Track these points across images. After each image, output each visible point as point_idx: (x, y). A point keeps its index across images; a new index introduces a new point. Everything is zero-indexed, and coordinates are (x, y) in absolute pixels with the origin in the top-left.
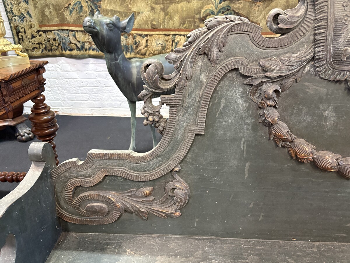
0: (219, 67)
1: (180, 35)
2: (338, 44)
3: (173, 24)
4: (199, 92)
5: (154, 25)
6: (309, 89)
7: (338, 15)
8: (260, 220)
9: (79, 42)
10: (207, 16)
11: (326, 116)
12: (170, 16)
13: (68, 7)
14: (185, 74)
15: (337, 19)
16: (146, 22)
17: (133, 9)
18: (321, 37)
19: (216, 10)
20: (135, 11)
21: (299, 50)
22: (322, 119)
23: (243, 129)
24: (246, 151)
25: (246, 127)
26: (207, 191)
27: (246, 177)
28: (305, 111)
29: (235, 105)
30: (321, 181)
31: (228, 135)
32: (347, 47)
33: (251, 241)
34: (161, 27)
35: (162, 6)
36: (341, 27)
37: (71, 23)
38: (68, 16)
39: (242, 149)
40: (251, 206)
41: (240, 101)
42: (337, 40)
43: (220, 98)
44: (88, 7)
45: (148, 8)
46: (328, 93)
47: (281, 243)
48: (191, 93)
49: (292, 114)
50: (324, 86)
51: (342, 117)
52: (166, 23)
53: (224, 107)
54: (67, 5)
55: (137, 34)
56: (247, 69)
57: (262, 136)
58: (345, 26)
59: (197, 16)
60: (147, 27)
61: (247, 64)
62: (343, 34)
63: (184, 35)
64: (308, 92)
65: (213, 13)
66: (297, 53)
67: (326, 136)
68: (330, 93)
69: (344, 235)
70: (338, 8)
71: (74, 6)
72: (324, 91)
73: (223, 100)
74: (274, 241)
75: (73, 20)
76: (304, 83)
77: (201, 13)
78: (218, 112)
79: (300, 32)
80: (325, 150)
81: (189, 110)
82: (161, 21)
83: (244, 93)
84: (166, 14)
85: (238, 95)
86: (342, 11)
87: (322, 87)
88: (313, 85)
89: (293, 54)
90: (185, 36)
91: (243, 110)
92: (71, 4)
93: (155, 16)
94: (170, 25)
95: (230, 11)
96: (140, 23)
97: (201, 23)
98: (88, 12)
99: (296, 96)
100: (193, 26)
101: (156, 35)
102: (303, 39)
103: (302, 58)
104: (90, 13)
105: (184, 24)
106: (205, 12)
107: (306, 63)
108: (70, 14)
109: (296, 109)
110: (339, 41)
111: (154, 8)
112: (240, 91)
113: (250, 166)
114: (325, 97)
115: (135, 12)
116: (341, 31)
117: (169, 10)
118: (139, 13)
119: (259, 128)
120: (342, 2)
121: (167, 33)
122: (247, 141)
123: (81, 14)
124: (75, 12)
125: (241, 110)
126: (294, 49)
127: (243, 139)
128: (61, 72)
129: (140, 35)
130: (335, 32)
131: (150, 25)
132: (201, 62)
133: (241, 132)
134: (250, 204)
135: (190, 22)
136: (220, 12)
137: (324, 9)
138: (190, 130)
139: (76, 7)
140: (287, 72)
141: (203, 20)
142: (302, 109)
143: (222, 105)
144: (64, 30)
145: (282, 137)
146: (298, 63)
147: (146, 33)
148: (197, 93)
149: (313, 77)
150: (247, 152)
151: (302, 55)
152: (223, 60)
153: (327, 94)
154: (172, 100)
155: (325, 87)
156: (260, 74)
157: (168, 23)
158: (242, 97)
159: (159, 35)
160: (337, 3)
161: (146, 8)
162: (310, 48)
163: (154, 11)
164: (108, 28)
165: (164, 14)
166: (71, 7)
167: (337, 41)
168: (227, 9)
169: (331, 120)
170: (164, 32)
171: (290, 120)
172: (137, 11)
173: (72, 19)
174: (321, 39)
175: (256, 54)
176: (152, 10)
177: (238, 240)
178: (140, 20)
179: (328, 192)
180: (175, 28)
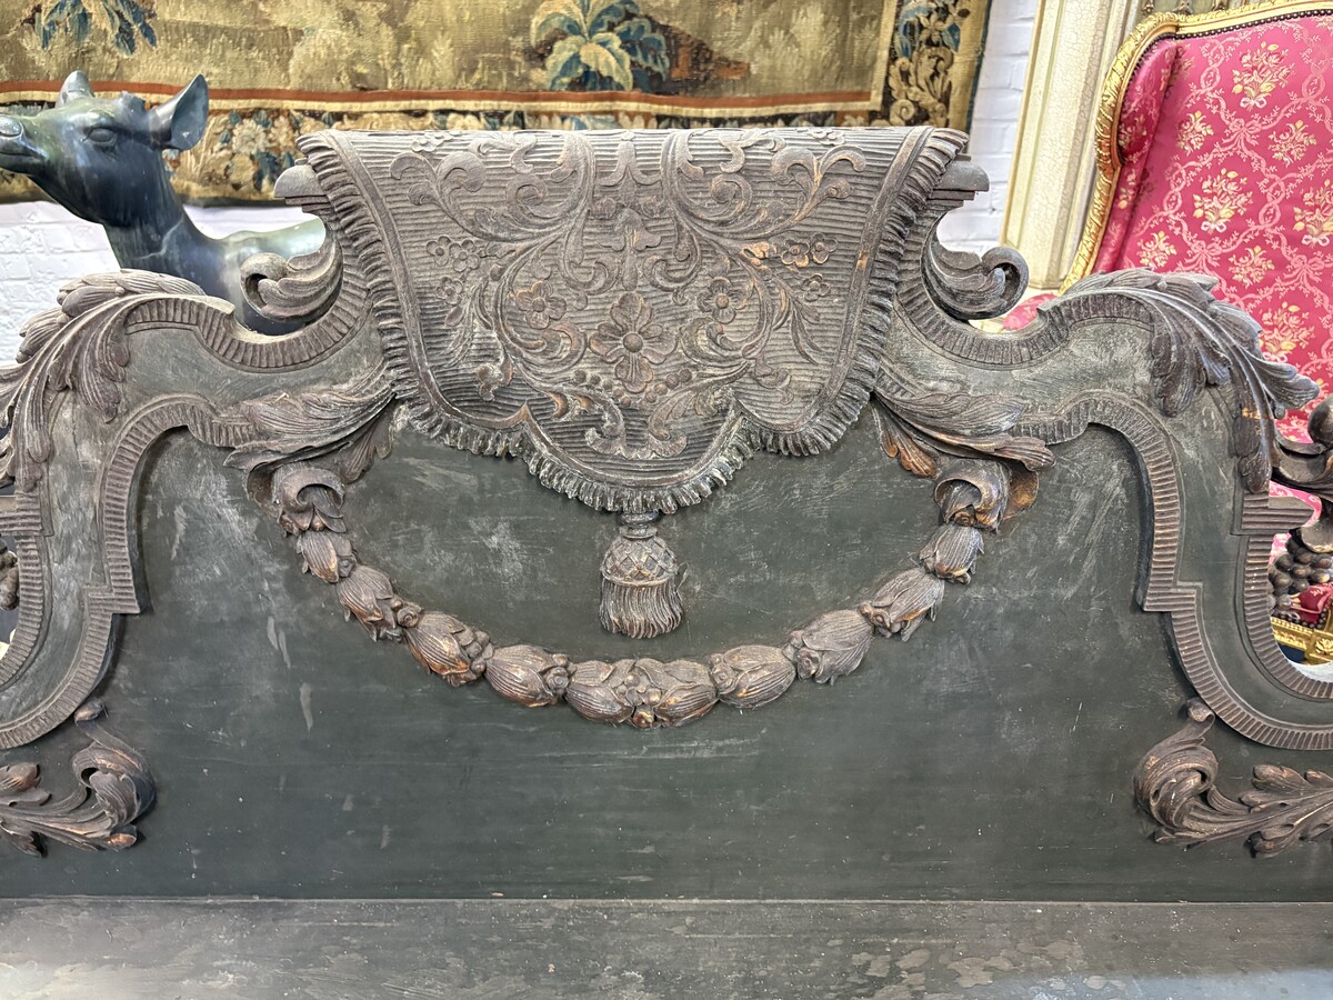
0: (129, 423)
1: (464, 113)
2: (448, 359)
3: (433, 74)
4: (89, 495)
5: (360, 77)
6: (424, 475)
7: (421, 280)
8: (384, 844)
10: (555, 40)
11: (494, 549)
12: (418, 40)
13: (31, 21)
14: (24, 447)
15: (423, 290)
16: (331, 67)
17: (274, 17)
18: (391, 341)
19: (585, 16)
20: (283, 24)
21: (351, 374)
22: (486, 558)
23: (261, 591)
24: (289, 653)
25: (270, 586)
26: (205, 771)
27: (310, 724)
28: (430, 537)
29: (221, 526)
30: (532, 729)
31: (224, 607)
32: (487, 365)
33: (370, 905)
34: (390, 86)
35: (383, 7)
36: (439, 313)
37: (51, 78)
38: (38, 52)
39: (276, 647)
40: (348, 807)
41: (231, 514)
42: (440, 349)
43: (170, 506)
44: (110, 14)
45: (328, 16)
46: (482, 485)
47: (459, 906)
48: (64, 498)
49: (395, 545)
50: (467, 466)
51: (543, 551)
52: (405, 71)
53: (186, 530)
54: (27, 13)
55: (303, 111)
56: (211, 429)
57: (323, 611)
58: (452, 310)
59: (518, 42)
60: (334, 86)
61: (209, 412)
62: (455, 330)
63: (476, 114)
64: (423, 484)
65: (574, 29)
66: (346, 381)
67: (511, 605)
68: (488, 487)
69: (643, 879)
70: (417, 259)
71: (55, 16)
72: (468, 480)
73: (179, 511)
74: (441, 903)
75: (58, 65)
76: (406, 460)
77: (529, 28)
78: (175, 547)
79: (338, 325)
80: (519, 643)
81: (74, 546)
82: (386, 63)
83: (234, 490)
84: (402, 36)
85: (219, 496)
86: (432, 269)
87: (462, 470)
88: (432, 464)
89: (335, 383)
90: (482, 115)
91: (246, 538)
92: (43, 8)
93: (361, 44)
94: (423, 75)
95: (636, 20)
96: (308, 71)
97: (533, 67)
98: (112, 35)
99: (391, 495)
100: (505, 80)
101: (375, 116)
102: (354, 342)
103: (363, 395)
104: (117, 36)
105: (472, 71)
106: (544, 24)
107: (379, 407)
108: (45, 44)
109: (404, 533)
110: (448, 350)
111: (354, 14)
112: (224, 485)
113: (311, 695)
114: (476, 498)
115: (285, 28)
116: (443, 323)
117: (409, 18)
118: (299, 34)
119: (308, 588)
120: (425, 244)
121: (413, 107)
122: (285, 626)
123: (86, 41)
124: (61, 36)
125: (242, 538)
126: (335, 371)
127: (271, 621)
128: (43, 257)
129: (315, 115)
130: (425, 326)
131: (345, 79)
132: (70, 410)
133: (258, 601)
134: (343, 801)
135: (492, 63)
136: (601, 25)
137: (379, 263)
138: (93, 602)
139: (64, 16)
140: (326, 436)
141: (542, 57)
142: (419, 531)
143: (181, 527)
144: (32, 103)
145: (365, 617)
146: (352, 411)
147: (336, 107)
148: (83, 496)
149: (425, 443)
150: (295, 658)
151: (363, 388)
152: (136, 405)
153: (481, 490)
154: (11, 518)
155: (469, 471)
156: (254, 442)
157: (413, 68)
158: (232, 503)
159: (384, 115)
160: (410, 247)
161: (323, 13)
162: (380, 369)
163: (357, 24)
164: (94, 143)
165: (396, 36)
166: (43, 18)
167: (442, 352)
168: (627, 12)
169: (513, 561)
170: (404, 104)
171: (394, 562)
172: (290, 26)
173: (53, 62)
174: (392, 345)
175: (228, 386)
176: (347, 20)
177: (332, 904)
178: (306, 57)
179: (561, 760)
180: (440, 85)
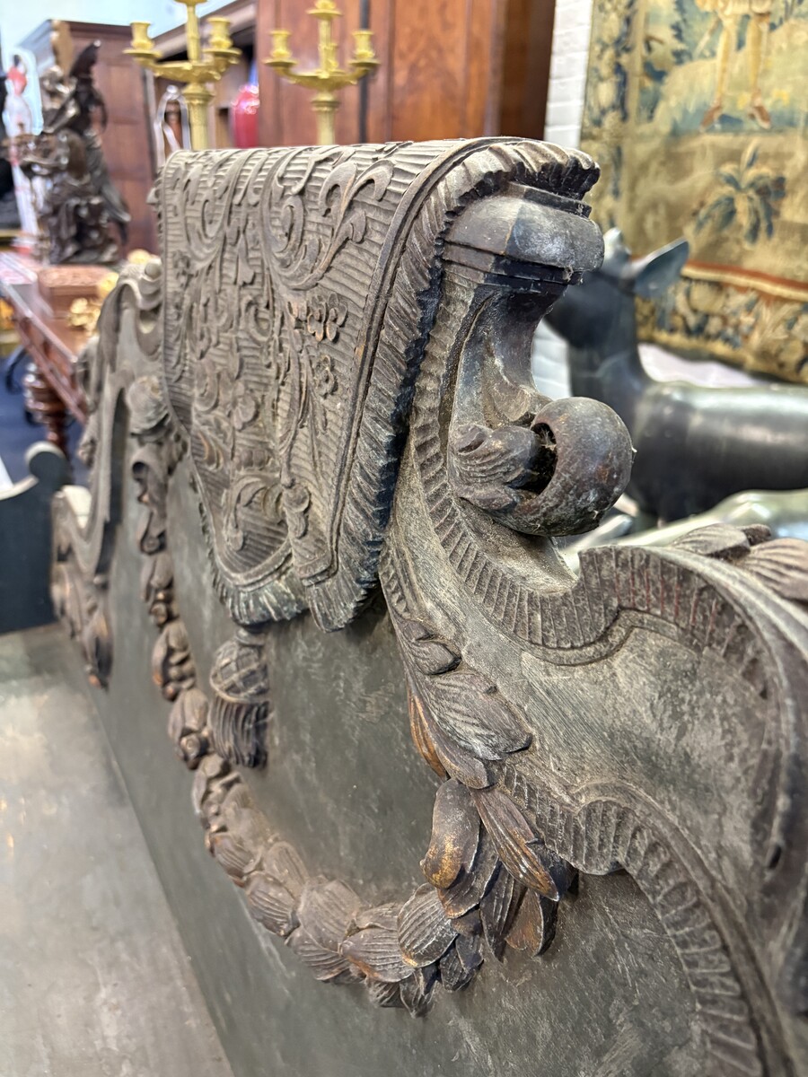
2: (173, 373)
7: (170, 290)
9: (695, 311)
13: (696, 213)
15: (169, 300)
28: (187, 551)
36: (171, 326)
37: (695, 257)
38: (692, 236)
42: (170, 362)
44: (751, 213)
49: (177, 546)
51: (219, 610)
54: (695, 207)
58: (176, 325)
62: (177, 346)
64: (188, 497)
67: (205, 650)
70: (170, 269)
71: (711, 211)
75: (700, 248)
80: (205, 693)
86: (174, 281)
92: (707, 203)
98: (746, 229)
99: (179, 499)
104: (749, 230)
108: (698, 230)
109: (180, 538)
116: (172, 336)
130: (166, 335)
142: (184, 541)
160: (170, 257)
167: (171, 365)
171: (176, 561)
